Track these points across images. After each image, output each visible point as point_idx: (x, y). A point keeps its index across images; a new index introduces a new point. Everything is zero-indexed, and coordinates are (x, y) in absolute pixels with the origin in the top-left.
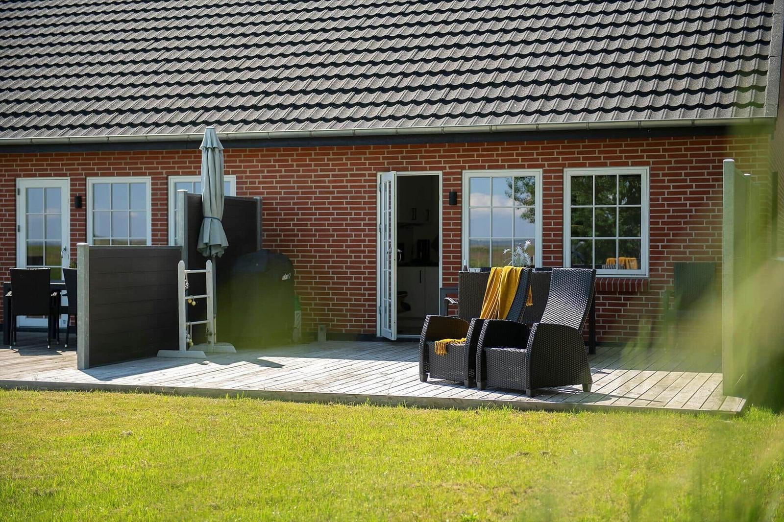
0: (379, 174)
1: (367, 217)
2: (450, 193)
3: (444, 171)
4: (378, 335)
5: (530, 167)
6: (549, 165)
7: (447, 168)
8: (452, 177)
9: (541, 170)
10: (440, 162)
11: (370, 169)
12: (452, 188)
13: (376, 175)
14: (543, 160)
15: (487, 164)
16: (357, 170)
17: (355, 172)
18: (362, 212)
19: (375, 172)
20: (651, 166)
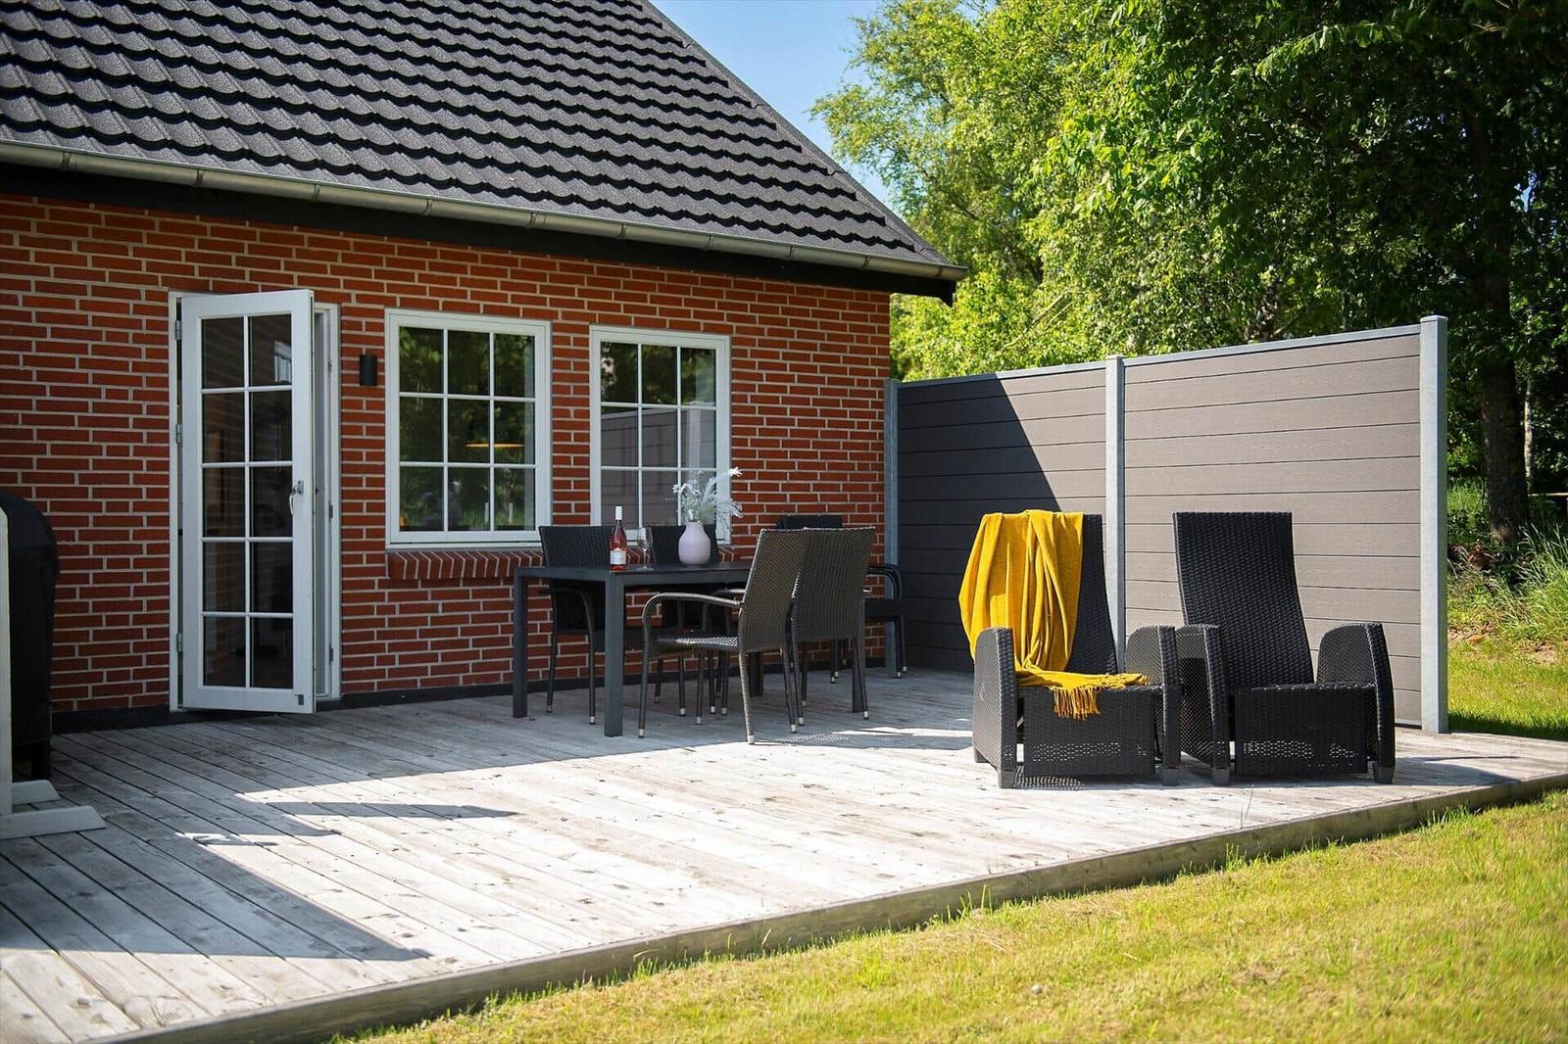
0: (174, 296)
1: (145, 405)
2: (362, 357)
3: (344, 304)
4: (174, 706)
5: (530, 314)
6: (566, 316)
7: (353, 298)
8: (364, 320)
9: (547, 324)
10: (335, 283)
11: (153, 281)
12: (364, 347)
13: (164, 297)
14: (554, 303)
15: (441, 300)
16: (114, 278)
17: (107, 283)
18: (131, 390)
19: (165, 289)
20: (734, 335)
